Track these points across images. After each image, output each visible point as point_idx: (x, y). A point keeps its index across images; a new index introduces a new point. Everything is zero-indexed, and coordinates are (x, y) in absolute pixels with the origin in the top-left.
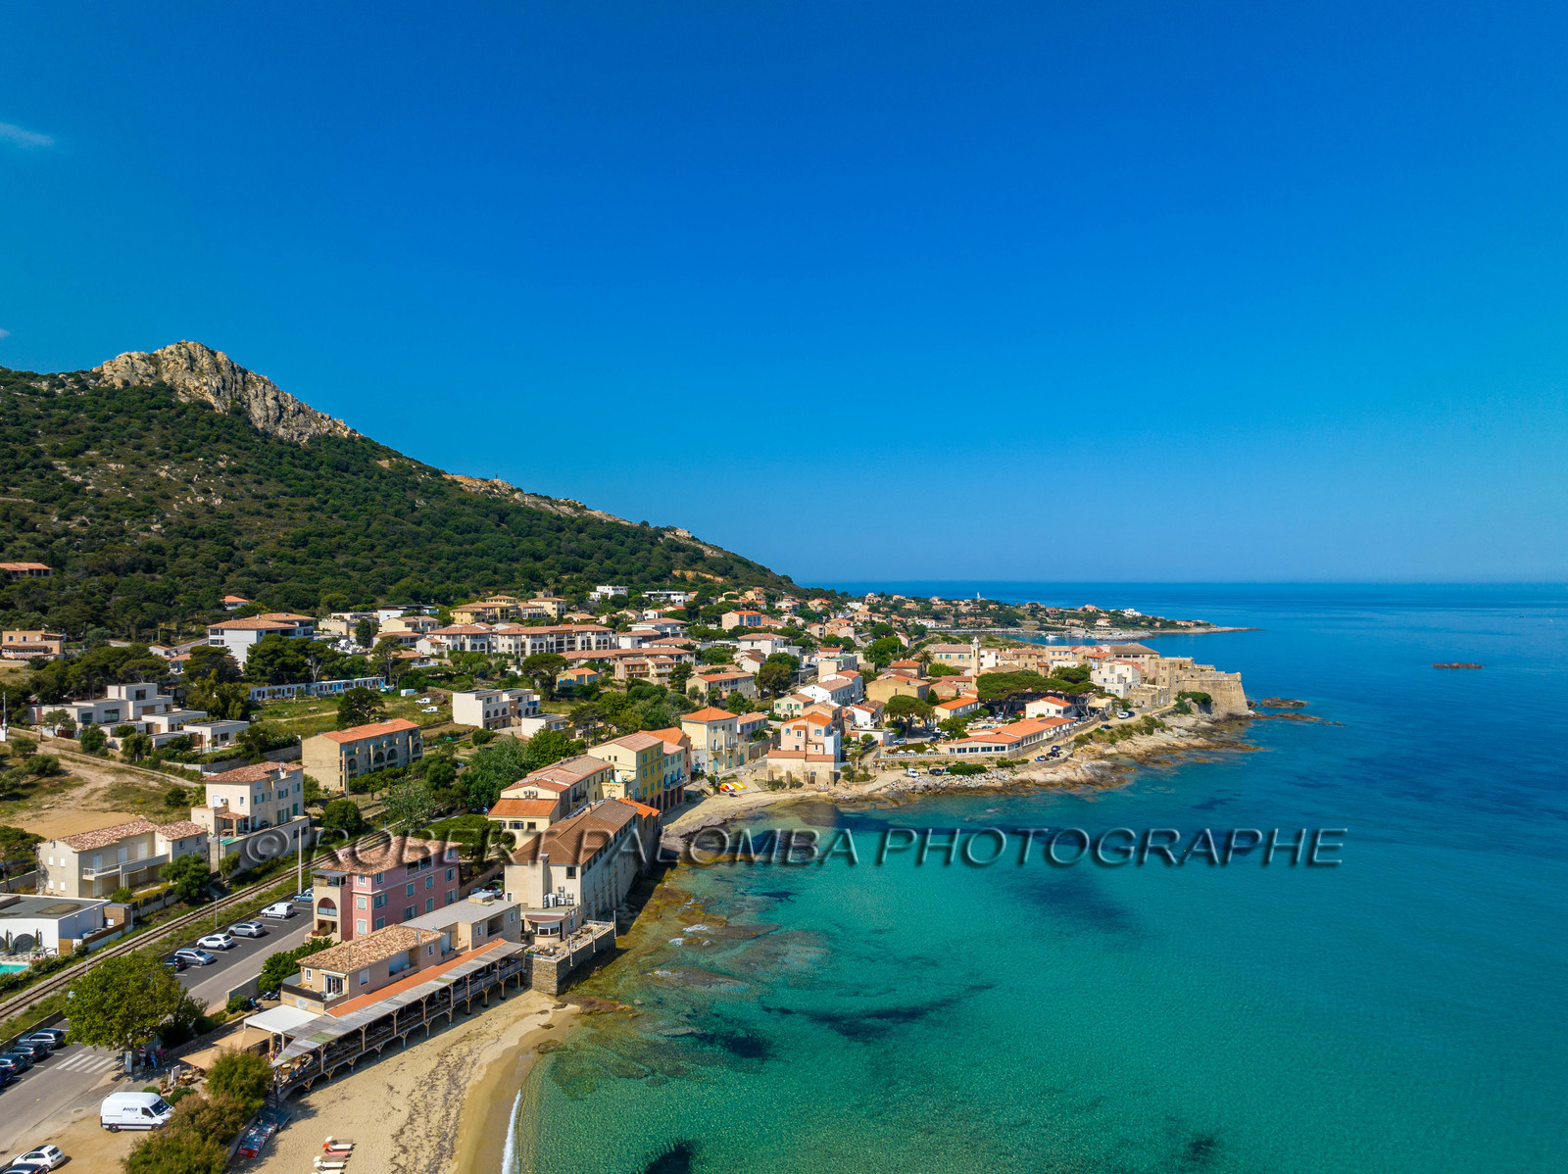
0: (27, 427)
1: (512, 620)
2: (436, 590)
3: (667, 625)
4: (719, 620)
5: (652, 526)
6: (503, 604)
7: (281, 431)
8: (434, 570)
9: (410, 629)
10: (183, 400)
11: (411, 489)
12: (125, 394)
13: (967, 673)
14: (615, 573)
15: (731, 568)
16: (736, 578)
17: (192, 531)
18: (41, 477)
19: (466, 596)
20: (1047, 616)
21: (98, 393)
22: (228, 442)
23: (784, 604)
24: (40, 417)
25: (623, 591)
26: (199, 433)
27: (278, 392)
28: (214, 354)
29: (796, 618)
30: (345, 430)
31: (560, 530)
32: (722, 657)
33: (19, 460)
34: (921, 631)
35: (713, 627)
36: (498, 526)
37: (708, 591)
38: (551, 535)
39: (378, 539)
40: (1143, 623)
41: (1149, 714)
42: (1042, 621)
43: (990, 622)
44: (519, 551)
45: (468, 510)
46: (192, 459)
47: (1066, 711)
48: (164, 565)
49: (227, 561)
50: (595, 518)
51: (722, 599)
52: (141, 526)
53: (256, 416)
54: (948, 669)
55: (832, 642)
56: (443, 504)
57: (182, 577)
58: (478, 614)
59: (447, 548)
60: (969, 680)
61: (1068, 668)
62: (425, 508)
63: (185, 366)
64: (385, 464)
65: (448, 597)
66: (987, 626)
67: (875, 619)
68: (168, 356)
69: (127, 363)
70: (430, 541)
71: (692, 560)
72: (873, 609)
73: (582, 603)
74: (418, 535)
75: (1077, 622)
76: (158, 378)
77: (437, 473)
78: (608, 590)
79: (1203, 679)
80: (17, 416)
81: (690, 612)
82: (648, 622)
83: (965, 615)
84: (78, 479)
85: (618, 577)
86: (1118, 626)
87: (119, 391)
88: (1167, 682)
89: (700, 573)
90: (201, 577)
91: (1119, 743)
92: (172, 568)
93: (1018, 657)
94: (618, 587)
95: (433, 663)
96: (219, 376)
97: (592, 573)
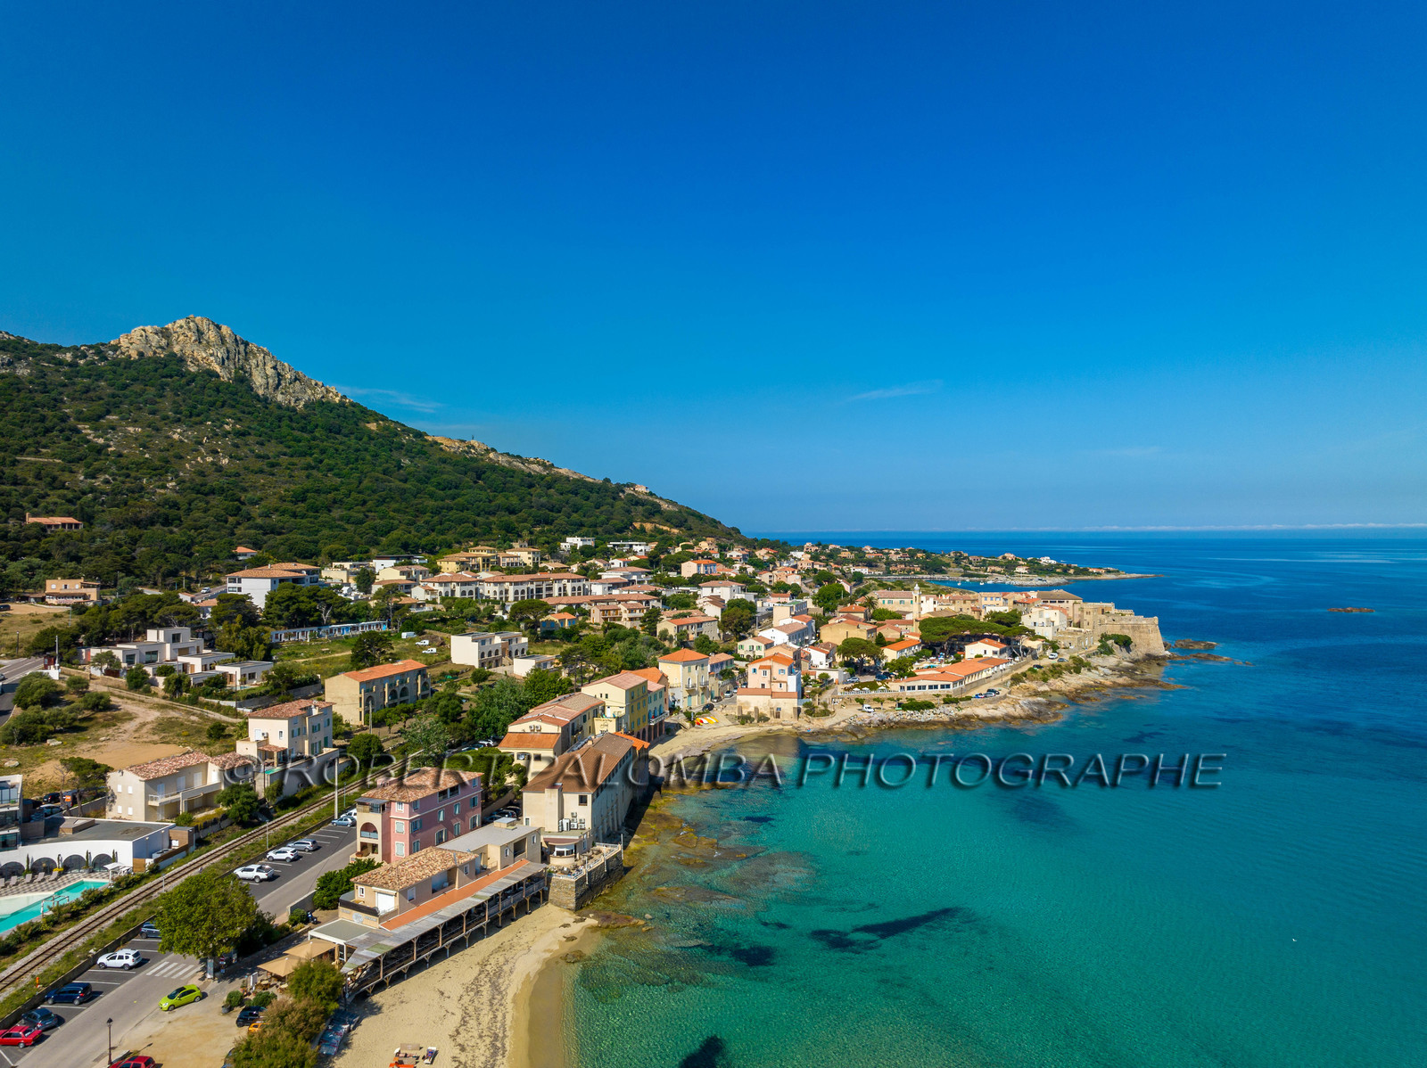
0: (53, 394)
1: (493, 569)
2: (423, 541)
3: (634, 573)
4: (678, 569)
5: (614, 482)
6: (485, 554)
7: (280, 398)
8: (420, 523)
9: (404, 577)
10: (192, 370)
11: (397, 449)
12: (140, 364)
13: (909, 617)
14: (582, 525)
15: (686, 521)
16: (691, 529)
17: (203, 488)
18: (68, 439)
19: (450, 546)
20: (971, 563)
21: (116, 363)
22: (233, 407)
23: (735, 553)
24: (65, 385)
25: (591, 543)
26: (207, 399)
27: (276, 361)
28: (219, 327)
29: (747, 566)
30: (337, 396)
31: (531, 486)
32: (685, 603)
33: (48, 424)
34: (858, 578)
35: (673, 575)
36: (475, 482)
37: (666, 542)
38: (523, 490)
39: (369, 495)
40: (1058, 570)
41: (1076, 655)
42: (966, 568)
43: (918, 569)
44: (495, 505)
45: (448, 468)
46: (201, 423)
47: (1002, 652)
48: (180, 519)
49: (235, 515)
50: (562, 476)
51: (679, 549)
52: (157, 483)
53: (257, 384)
54: (891, 613)
55: (781, 588)
56: (426, 463)
57: (196, 529)
58: (463, 563)
59: (431, 503)
60: (911, 623)
61: (1000, 613)
62: (409, 466)
63: (193, 338)
64: (373, 426)
65: (435, 547)
66: (916, 573)
67: (817, 567)
68: (178, 330)
69: (142, 336)
70: (415, 497)
71: (650, 514)
72: (815, 558)
73: (554, 553)
74: (404, 491)
75: (998, 569)
76: (169, 349)
77: (419, 435)
78: (576, 541)
79: (1124, 622)
80: (45, 384)
81: (652, 562)
82: (615, 570)
83: (896, 563)
84: (101, 441)
85: (585, 529)
86: (1035, 572)
87: (135, 361)
88: (1091, 626)
89: (658, 525)
90: (213, 529)
91: (1051, 681)
92: (188, 522)
93: (954, 602)
94: (585, 538)
95: (428, 608)
96: (224, 348)
97: (562, 525)
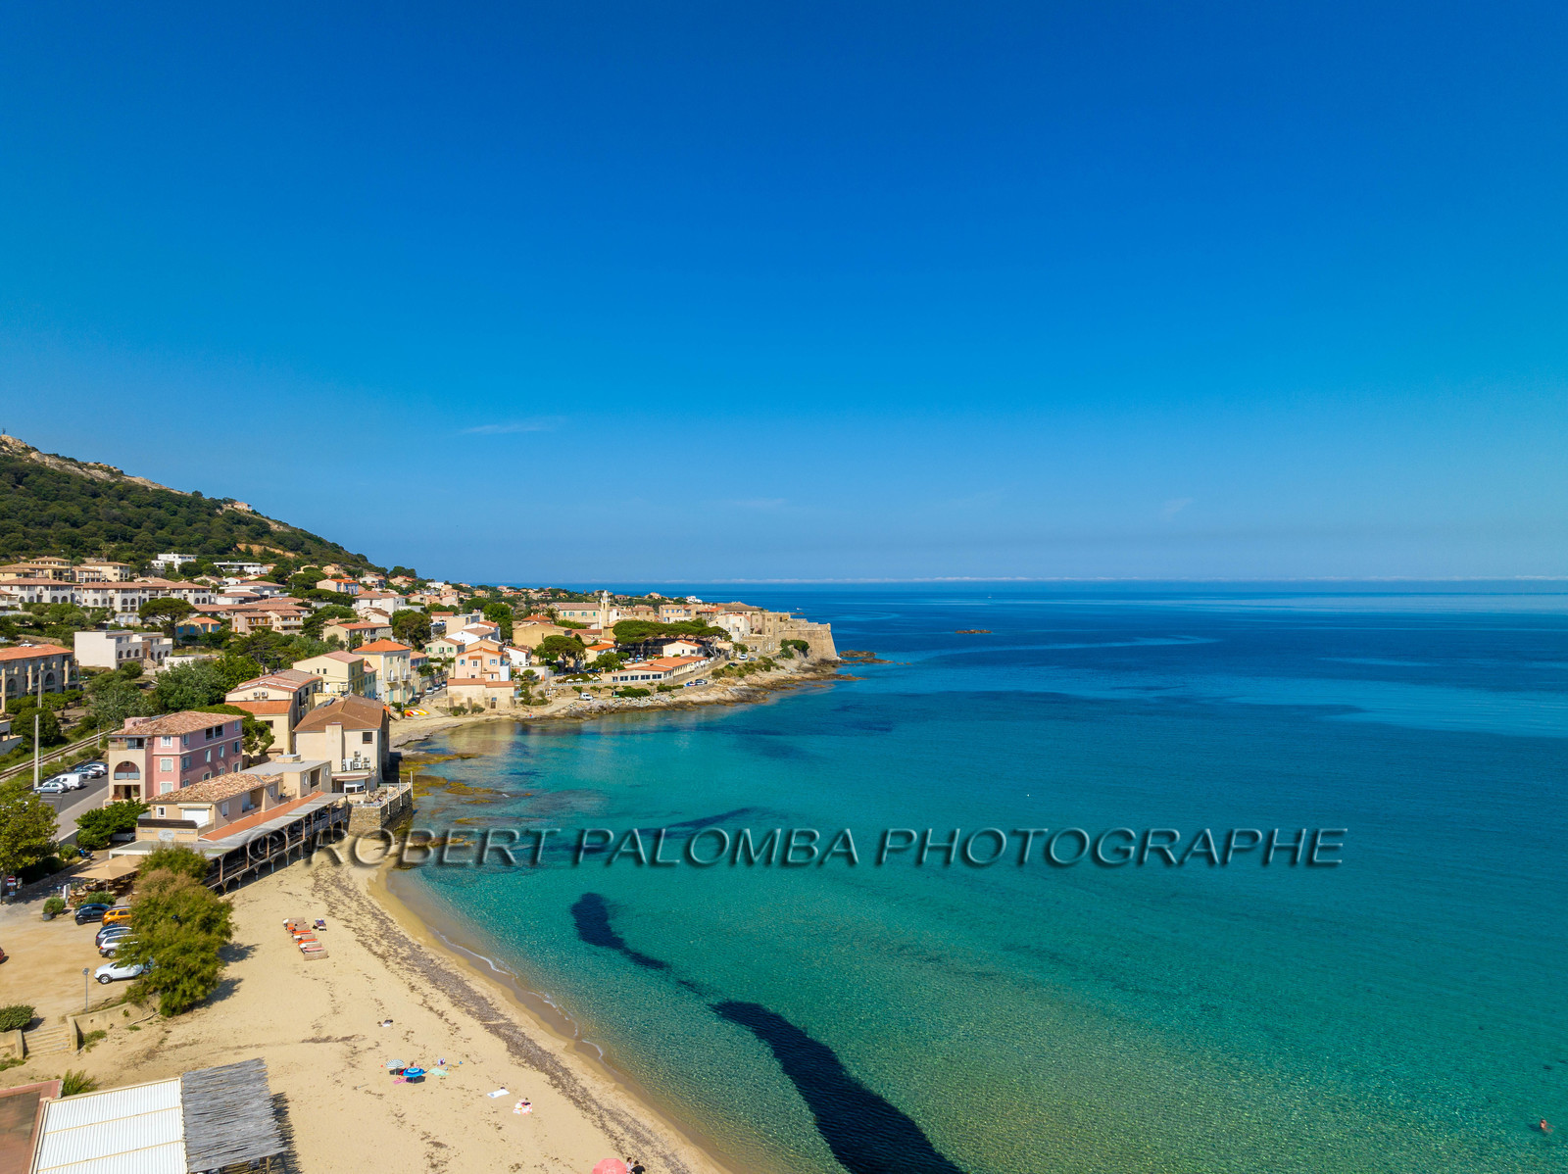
4: (311, 589)
5: (207, 497)
6: (54, 566)
14: (175, 543)
15: (303, 544)
16: (310, 553)
23: (368, 579)
25: (193, 560)
31: (95, 495)
36: (15, 486)
38: (85, 499)
41: (764, 657)
44: (49, 515)
50: (136, 485)
51: (304, 571)
54: (577, 623)
58: (26, 575)
61: (685, 621)
71: (258, 534)
73: (144, 570)
78: (173, 558)
81: (279, 579)
82: (236, 586)
85: (178, 547)
88: (772, 633)
89: (268, 548)
94: (184, 555)
97: (146, 541)
